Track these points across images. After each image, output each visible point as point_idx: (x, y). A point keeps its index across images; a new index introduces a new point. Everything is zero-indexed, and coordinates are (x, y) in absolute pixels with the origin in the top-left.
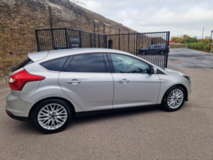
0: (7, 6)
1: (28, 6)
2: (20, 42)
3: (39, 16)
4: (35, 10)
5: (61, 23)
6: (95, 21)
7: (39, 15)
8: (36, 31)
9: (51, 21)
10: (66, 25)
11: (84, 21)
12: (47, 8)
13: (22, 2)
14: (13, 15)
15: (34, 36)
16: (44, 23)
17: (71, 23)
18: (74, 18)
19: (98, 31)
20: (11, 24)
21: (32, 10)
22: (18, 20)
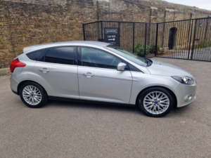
0: (60, 6)
1: (78, 4)
2: (69, 35)
3: (87, 12)
4: (84, 6)
5: (108, 16)
6: (152, 8)
7: (87, 10)
8: (84, 25)
9: (98, 14)
10: (114, 17)
11: (137, 11)
12: (95, 3)
13: (72, 1)
14: (64, 13)
15: (81, 30)
16: (91, 17)
17: (120, 14)
18: (124, 9)
19: (155, 19)
20: (62, 21)
21: (81, 7)
22: (68, 17)
